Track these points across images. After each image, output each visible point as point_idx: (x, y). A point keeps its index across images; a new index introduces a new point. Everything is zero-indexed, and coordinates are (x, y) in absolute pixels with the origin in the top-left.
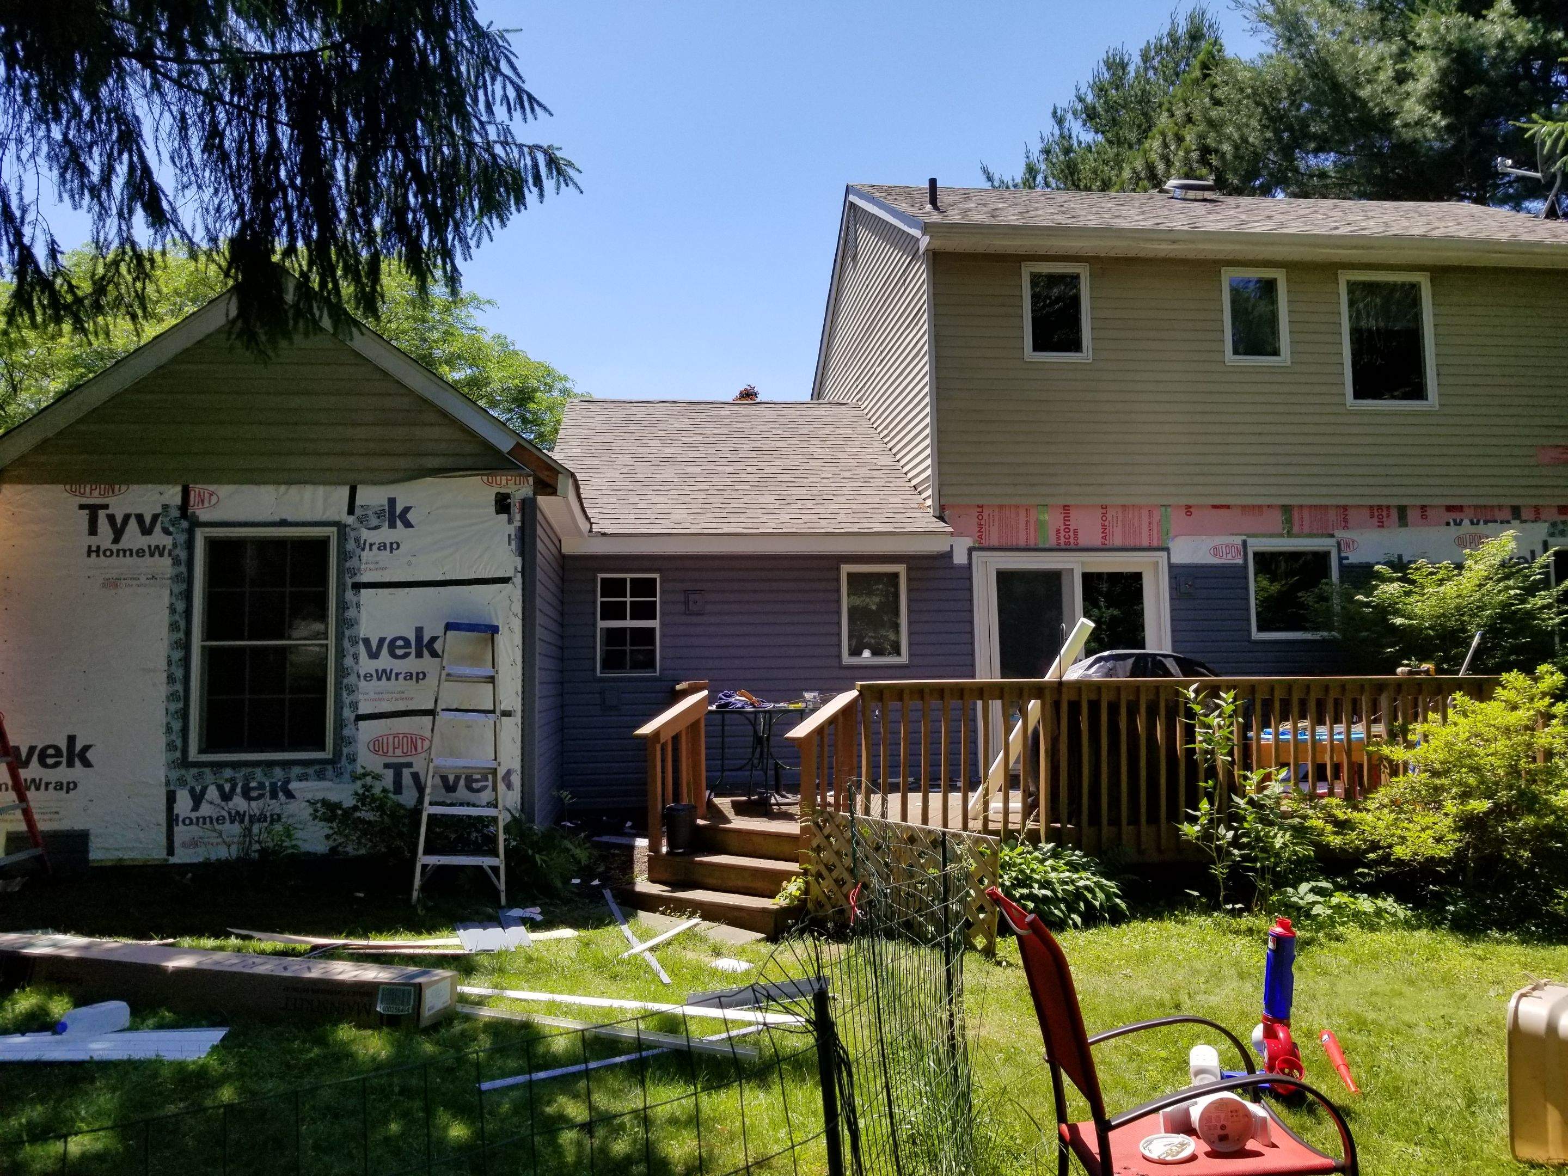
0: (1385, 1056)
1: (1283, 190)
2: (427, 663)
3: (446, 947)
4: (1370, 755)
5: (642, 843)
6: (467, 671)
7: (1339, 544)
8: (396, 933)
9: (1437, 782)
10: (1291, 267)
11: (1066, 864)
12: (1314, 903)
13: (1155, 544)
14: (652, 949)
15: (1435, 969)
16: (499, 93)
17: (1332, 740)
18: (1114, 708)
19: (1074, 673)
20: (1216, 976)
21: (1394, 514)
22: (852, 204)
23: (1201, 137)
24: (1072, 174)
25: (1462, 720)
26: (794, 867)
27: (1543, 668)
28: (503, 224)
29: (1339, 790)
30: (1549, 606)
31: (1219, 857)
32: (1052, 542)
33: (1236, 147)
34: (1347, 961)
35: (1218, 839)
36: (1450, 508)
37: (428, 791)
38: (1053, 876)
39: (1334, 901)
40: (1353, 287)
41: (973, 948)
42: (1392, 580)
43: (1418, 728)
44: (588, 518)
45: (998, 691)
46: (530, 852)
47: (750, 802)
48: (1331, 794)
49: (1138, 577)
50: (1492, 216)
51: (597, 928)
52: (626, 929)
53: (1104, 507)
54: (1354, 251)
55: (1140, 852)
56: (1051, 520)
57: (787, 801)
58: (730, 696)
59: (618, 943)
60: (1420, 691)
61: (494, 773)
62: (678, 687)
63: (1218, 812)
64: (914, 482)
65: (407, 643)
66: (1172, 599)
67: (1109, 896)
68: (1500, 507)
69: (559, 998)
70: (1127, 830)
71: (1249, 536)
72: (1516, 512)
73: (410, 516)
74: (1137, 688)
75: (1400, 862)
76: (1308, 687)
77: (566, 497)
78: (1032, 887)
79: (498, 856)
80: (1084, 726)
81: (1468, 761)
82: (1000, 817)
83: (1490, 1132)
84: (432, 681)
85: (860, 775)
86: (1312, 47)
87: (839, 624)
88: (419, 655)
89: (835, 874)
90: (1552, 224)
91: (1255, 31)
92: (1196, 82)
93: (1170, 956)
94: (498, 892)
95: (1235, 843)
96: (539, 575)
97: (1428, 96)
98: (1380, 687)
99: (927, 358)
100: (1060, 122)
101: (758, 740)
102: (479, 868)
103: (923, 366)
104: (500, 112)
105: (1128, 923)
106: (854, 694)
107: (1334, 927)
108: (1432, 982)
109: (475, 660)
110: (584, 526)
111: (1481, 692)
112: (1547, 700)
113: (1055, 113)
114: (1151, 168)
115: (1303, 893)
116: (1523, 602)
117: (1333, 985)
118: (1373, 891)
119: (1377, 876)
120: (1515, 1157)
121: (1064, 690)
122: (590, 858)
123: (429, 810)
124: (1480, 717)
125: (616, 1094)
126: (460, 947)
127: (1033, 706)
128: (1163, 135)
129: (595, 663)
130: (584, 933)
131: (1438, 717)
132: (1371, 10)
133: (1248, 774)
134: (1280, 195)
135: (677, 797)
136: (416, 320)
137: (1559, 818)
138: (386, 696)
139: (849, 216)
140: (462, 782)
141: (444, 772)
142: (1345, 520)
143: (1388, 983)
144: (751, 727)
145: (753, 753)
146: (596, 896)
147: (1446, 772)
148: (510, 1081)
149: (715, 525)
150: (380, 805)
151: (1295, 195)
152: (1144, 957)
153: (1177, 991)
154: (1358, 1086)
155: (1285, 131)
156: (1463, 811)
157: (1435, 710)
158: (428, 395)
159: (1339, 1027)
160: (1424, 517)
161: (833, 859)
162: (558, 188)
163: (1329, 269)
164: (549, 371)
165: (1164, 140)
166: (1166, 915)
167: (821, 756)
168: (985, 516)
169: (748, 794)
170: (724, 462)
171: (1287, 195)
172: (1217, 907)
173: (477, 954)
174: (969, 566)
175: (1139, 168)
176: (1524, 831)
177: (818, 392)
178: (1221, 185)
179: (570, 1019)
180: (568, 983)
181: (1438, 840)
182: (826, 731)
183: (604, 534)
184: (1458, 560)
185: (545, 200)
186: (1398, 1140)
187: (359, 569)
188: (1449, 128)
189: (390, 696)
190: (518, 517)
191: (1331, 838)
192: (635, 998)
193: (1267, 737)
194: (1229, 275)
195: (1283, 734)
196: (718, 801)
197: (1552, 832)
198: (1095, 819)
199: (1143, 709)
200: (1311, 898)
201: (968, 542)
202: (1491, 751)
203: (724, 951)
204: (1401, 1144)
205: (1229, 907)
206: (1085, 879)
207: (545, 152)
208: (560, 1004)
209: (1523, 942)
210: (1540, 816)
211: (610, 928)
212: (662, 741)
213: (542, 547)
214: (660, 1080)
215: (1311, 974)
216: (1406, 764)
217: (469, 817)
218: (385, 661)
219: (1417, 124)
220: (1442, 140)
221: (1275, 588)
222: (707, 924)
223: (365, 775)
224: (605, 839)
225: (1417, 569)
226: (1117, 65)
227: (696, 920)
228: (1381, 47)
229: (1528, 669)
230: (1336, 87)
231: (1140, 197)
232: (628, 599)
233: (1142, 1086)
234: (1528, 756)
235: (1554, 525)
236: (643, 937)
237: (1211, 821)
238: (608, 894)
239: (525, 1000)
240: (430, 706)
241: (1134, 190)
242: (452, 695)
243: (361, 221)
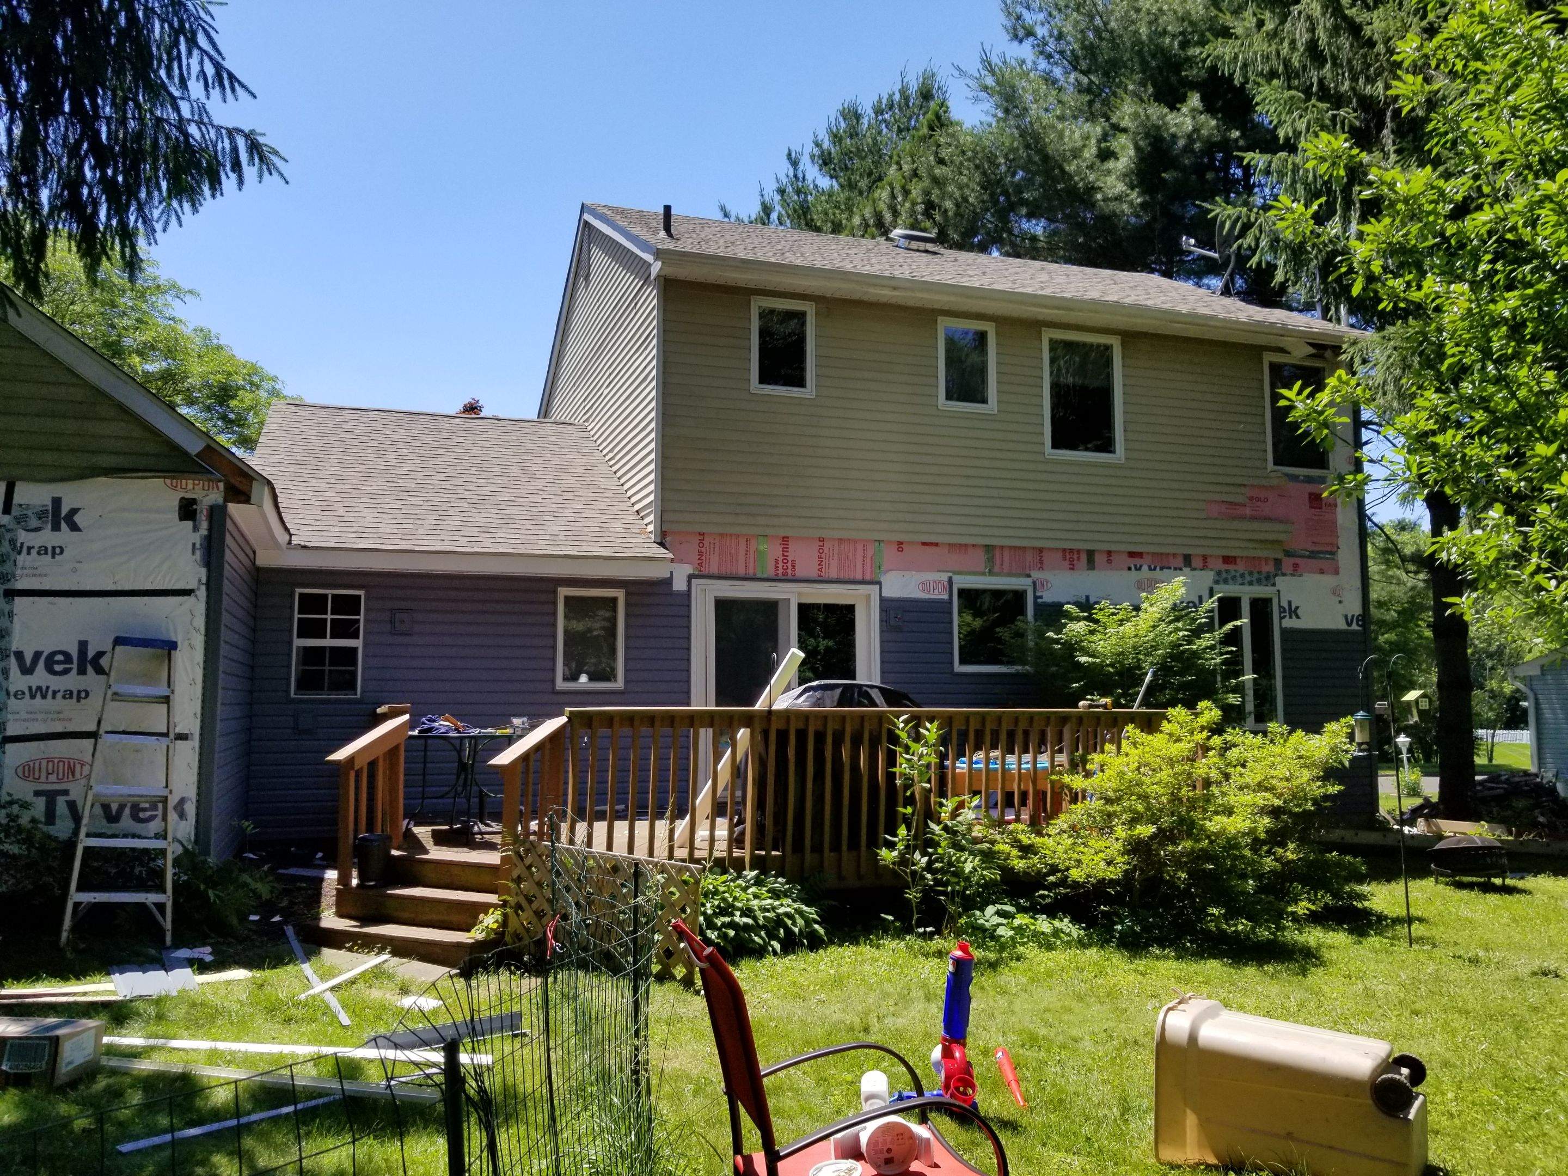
0: (1052, 1070)
1: (998, 249)
2: (91, 680)
3: (96, 993)
4: (1052, 782)
5: (331, 875)
6: (140, 690)
7: (1034, 583)
8: (37, 980)
9: (1110, 808)
10: (1002, 321)
11: (768, 891)
12: (999, 925)
13: (868, 578)
14: (333, 989)
15: (1102, 985)
16: (195, 68)
17: (1020, 769)
18: (820, 737)
19: (783, 703)
20: (904, 999)
21: (1084, 557)
22: (586, 223)
23: (927, 193)
24: (805, 214)
25: (1133, 752)
26: (492, 898)
27: (1203, 704)
28: (195, 210)
29: (1025, 816)
30: (1212, 648)
31: (913, 881)
32: (770, 572)
33: (958, 206)
34: (1024, 980)
35: (914, 864)
36: (1132, 555)
37: (85, 821)
38: (755, 903)
39: (1016, 922)
40: (1055, 345)
41: (673, 978)
42: (1079, 619)
43: (1096, 758)
44: (287, 529)
45: (709, 719)
46: (202, 887)
47: (452, 831)
48: (1018, 820)
49: (851, 609)
50: (1176, 289)
51: (274, 967)
52: (307, 968)
53: (822, 540)
54: (1056, 311)
55: (840, 877)
56: (770, 551)
57: (490, 829)
58: (434, 721)
59: (296, 984)
60: (1098, 724)
61: (165, 800)
62: (379, 711)
63: (915, 838)
64: (637, 507)
65: (68, 658)
66: (882, 631)
67: (808, 922)
68: (1174, 555)
69: (221, 1046)
70: (828, 855)
71: (955, 573)
72: (1187, 560)
73: (77, 518)
74: (843, 718)
75: (1076, 885)
76: (1000, 717)
77: (260, 506)
78: (734, 915)
79: (164, 892)
80: (791, 755)
81: (1137, 789)
82: (706, 845)
83: (1140, 1139)
84: (95, 702)
85: (565, 803)
86: (1028, 119)
87: (554, 648)
88: (82, 671)
89: (535, 906)
90: (1227, 301)
91: (977, 99)
92: (923, 139)
93: (862, 980)
94: (162, 932)
95: (929, 868)
96: (227, 587)
97: (1125, 175)
98: (1064, 719)
99: (654, 383)
100: (795, 163)
101: (463, 767)
102: (142, 906)
103: (650, 391)
104: (196, 88)
105: (825, 949)
106: (563, 720)
107: (1015, 947)
108: (1099, 998)
109: (149, 679)
110: (282, 537)
111: (1150, 725)
112: (1205, 734)
113: (789, 155)
114: (879, 217)
115: (989, 916)
116: (1190, 643)
117: (1011, 1003)
118: (1051, 912)
119: (1056, 898)
120: (1158, 1159)
121: (773, 718)
122: (271, 892)
123: (85, 842)
124: (1147, 749)
125: (279, 1149)
126: (113, 993)
127: (743, 734)
128: (891, 185)
129: (289, 685)
130: (258, 974)
131: (1114, 748)
132: (1079, 91)
133: (944, 801)
134: (996, 254)
135: (370, 827)
136: (103, 304)
137: (1211, 842)
138: (40, 716)
139: (583, 235)
140: (127, 811)
141: (106, 801)
142: (1041, 562)
143: (1060, 1000)
144: (455, 753)
145: (458, 778)
146: (277, 933)
147: (1118, 800)
148: (156, 1140)
149: (426, 543)
150: (27, 837)
151: (1008, 255)
152: (838, 982)
153: (867, 1014)
154: (1026, 1100)
155: (1001, 194)
156: (1131, 836)
157: (1111, 742)
158: (103, 386)
159: (1013, 1043)
160: (1109, 561)
161: (534, 890)
162: (261, 176)
163: (1034, 326)
164: (255, 370)
165: (892, 192)
166: (862, 939)
167: (525, 784)
168: (706, 544)
169: (451, 824)
170: (441, 476)
171: (1001, 254)
172: (908, 930)
173: (131, 1001)
174: (688, 593)
175: (867, 216)
176: (1182, 854)
177: (545, 410)
178: (942, 239)
179: (233, 1068)
180: (235, 1030)
181: (1109, 863)
182: (532, 757)
183: (305, 547)
184: (1136, 603)
185: (244, 187)
186: (1059, 1150)
187: (14, 575)
188: (1142, 205)
189: (43, 716)
190: (204, 525)
191: (1015, 862)
192: (309, 1042)
193: (962, 766)
194: (944, 324)
195: (977, 763)
196: (417, 830)
197: (1206, 856)
198: (798, 847)
199: (848, 738)
200: (997, 920)
201: (688, 569)
202: (1156, 780)
203: (413, 988)
204: (1060, 1155)
205: (921, 930)
206: (786, 906)
207: (247, 136)
208: (223, 1052)
209: (1179, 957)
210: (1197, 841)
211: (289, 968)
212: (356, 768)
213: (232, 557)
214: (328, 1131)
215: (993, 993)
216: (1084, 791)
217: (133, 850)
218: (41, 677)
219: (1116, 199)
220: (1137, 216)
221: (978, 623)
222: (397, 960)
223: (11, 803)
224: (292, 871)
225: (1100, 610)
226: (852, 115)
227: (385, 956)
228: (1087, 127)
229: (1190, 704)
230: (1046, 158)
231: (867, 243)
232: (329, 617)
233: (826, 1110)
234: (1188, 785)
235: (1219, 573)
236: (324, 977)
237: (907, 847)
238: (289, 930)
239: (183, 1050)
240: (92, 727)
241: (863, 236)
242: (118, 715)
243: (26, 191)
